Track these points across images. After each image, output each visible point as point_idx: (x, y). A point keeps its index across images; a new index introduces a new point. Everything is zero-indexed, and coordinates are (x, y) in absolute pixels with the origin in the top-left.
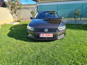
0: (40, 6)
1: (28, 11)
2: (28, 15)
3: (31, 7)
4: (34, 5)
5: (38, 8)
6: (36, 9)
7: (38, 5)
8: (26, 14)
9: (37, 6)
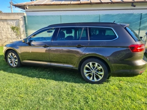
0: (30, 16)
1: (6, 26)
2: (6, 33)
3: (12, 17)
4: (18, 14)
5: (25, 20)
6: (22, 23)
7: (25, 15)
8: (3, 32)
9: (24, 17)
